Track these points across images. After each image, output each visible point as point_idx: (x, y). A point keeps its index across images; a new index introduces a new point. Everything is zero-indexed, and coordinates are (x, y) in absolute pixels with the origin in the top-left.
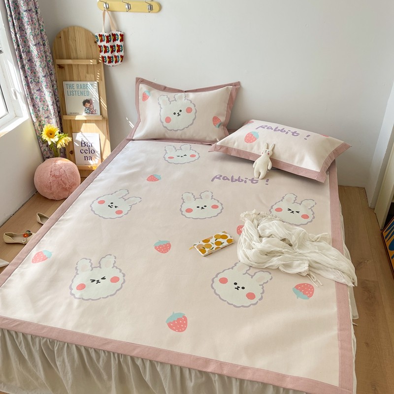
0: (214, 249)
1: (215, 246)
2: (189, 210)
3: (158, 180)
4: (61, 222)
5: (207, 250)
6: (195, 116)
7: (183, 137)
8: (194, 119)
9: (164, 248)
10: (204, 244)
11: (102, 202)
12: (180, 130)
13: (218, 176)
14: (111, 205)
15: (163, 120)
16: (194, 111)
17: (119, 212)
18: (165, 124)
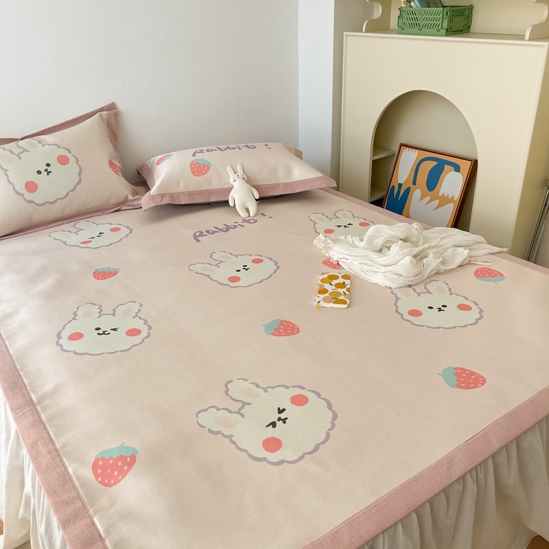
0: (347, 293)
1: (345, 290)
2: (234, 279)
3: (116, 273)
4: (46, 402)
5: (342, 297)
6: (79, 165)
7: (67, 212)
8: (80, 173)
9: (286, 328)
10: (327, 295)
11: (76, 336)
12: (60, 199)
13: (198, 234)
14: (100, 332)
15: (22, 189)
16: (72, 160)
17: (133, 332)
18: (28, 196)
